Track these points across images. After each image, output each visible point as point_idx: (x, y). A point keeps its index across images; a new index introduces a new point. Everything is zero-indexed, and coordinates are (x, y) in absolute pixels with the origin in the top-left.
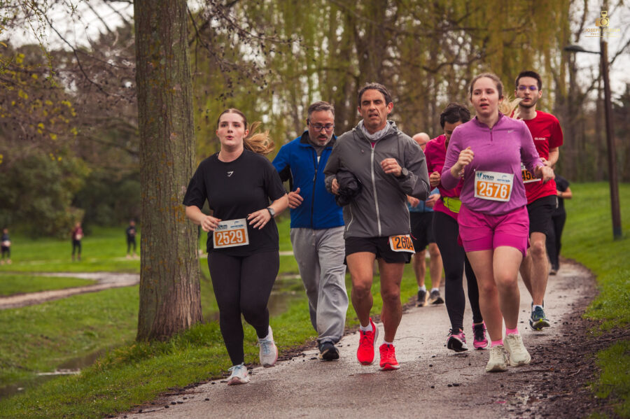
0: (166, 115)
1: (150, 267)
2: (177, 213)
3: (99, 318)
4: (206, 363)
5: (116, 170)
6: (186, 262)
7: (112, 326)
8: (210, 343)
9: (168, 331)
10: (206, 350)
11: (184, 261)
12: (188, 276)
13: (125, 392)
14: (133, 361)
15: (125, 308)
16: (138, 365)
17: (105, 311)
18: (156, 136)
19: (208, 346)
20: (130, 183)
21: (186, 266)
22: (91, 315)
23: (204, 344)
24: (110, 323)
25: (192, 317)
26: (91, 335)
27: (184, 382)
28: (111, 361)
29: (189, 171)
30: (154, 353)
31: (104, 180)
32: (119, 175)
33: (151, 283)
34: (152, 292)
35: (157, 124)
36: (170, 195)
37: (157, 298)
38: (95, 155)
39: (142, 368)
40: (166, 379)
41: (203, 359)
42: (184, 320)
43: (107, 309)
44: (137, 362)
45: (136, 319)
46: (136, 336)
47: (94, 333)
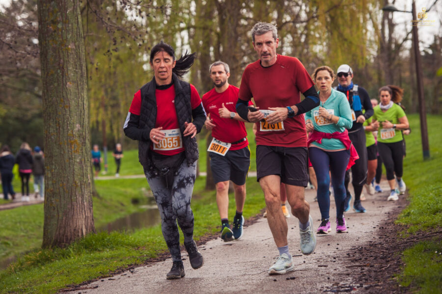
0: (63, 68)
1: (52, 189)
2: (73, 146)
3: (13, 230)
4: (97, 265)
5: (27, 110)
6: (81, 184)
7: (24, 236)
8: (101, 249)
9: (67, 239)
10: (97, 254)
11: (79, 184)
12: (83, 196)
13: (32, 289)
14: (39, 264)
15: (34, 222)
16: (43, 268)
17: (18, 225)
18: (56, 84)
19: (99, 251)
20: (38, 121)
21: (81, 188)
22: (7, 228)
23: (96, 249)
24: (22, 234)
25: (86, 229)
26: (6, 244)
27: (79, 279)
28: (22, 264)
29: (83, 112)
30: (56, 258)
31: (17, 119)
32: (29, 114)
33: (53, 201)
34: (54, 209)
35: (56, 76)
36: (68, 131)
37: (58, 213)
38: (10, 98)
39: (46, 269)
40: (65, 278)
41: (95, 262)
42: (80, 231)
43: (20, 222)
44: (43, 265)
45: (42, 230)
46: (41, 244)
47: (9, 242)
